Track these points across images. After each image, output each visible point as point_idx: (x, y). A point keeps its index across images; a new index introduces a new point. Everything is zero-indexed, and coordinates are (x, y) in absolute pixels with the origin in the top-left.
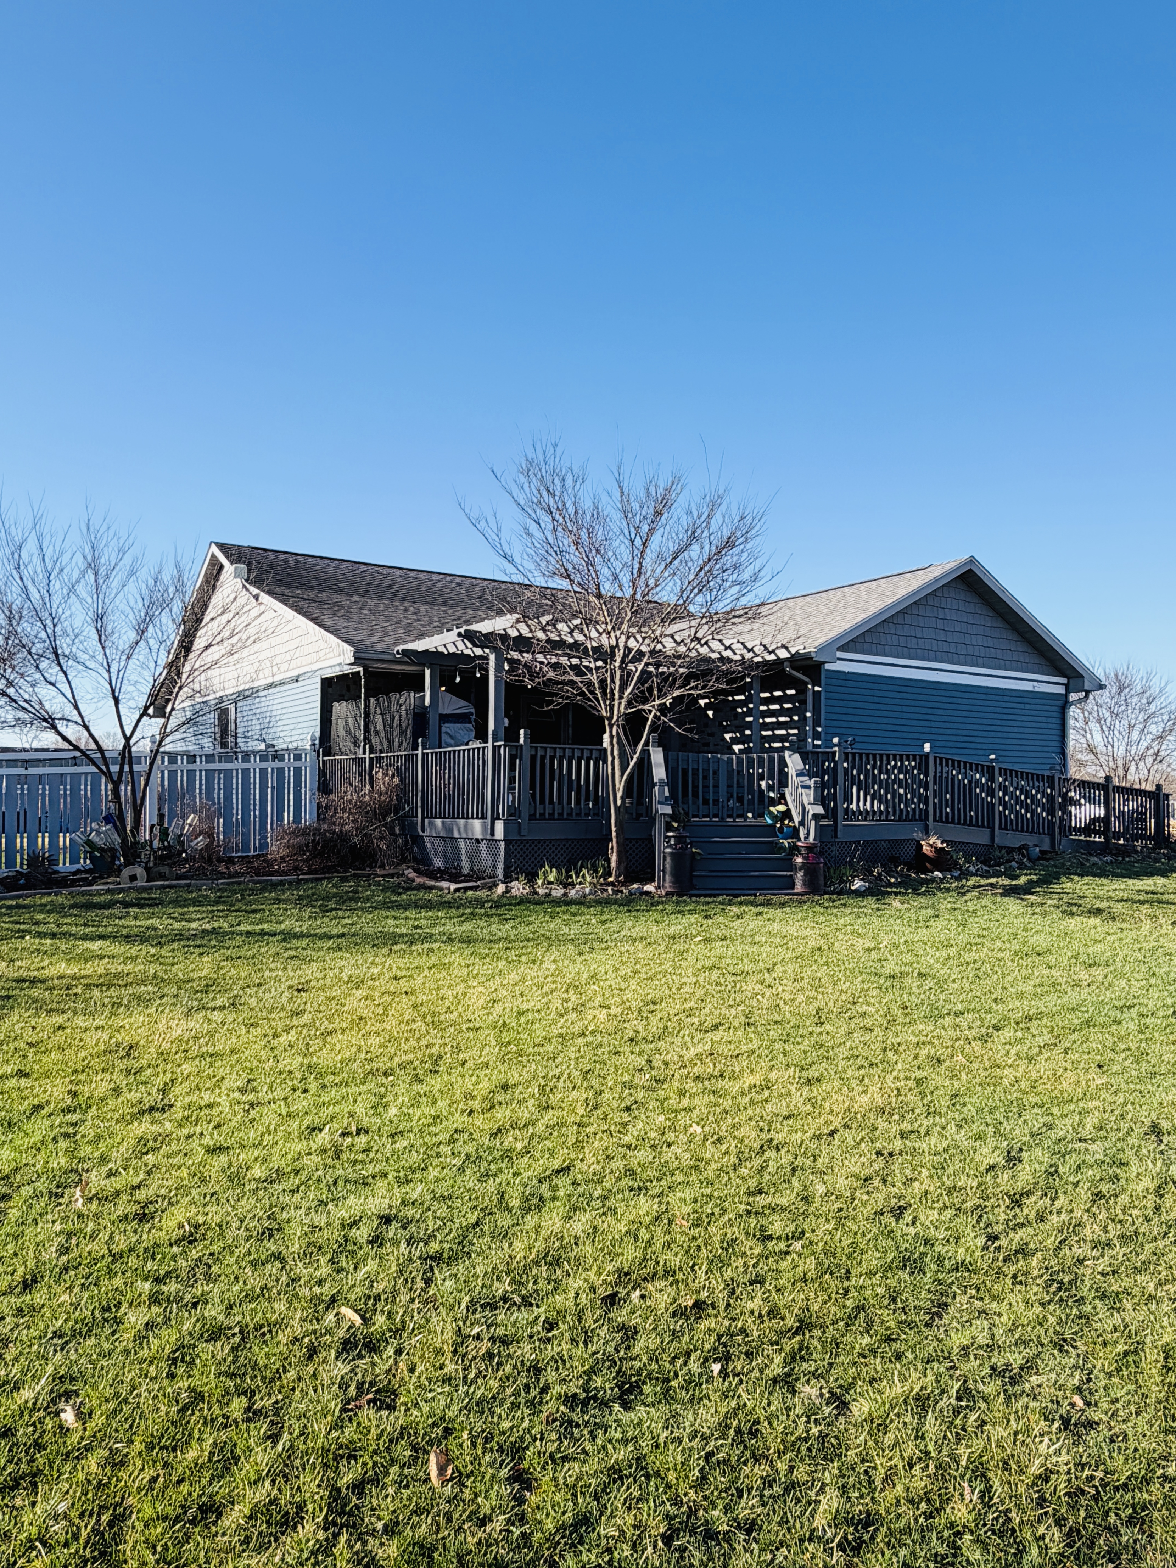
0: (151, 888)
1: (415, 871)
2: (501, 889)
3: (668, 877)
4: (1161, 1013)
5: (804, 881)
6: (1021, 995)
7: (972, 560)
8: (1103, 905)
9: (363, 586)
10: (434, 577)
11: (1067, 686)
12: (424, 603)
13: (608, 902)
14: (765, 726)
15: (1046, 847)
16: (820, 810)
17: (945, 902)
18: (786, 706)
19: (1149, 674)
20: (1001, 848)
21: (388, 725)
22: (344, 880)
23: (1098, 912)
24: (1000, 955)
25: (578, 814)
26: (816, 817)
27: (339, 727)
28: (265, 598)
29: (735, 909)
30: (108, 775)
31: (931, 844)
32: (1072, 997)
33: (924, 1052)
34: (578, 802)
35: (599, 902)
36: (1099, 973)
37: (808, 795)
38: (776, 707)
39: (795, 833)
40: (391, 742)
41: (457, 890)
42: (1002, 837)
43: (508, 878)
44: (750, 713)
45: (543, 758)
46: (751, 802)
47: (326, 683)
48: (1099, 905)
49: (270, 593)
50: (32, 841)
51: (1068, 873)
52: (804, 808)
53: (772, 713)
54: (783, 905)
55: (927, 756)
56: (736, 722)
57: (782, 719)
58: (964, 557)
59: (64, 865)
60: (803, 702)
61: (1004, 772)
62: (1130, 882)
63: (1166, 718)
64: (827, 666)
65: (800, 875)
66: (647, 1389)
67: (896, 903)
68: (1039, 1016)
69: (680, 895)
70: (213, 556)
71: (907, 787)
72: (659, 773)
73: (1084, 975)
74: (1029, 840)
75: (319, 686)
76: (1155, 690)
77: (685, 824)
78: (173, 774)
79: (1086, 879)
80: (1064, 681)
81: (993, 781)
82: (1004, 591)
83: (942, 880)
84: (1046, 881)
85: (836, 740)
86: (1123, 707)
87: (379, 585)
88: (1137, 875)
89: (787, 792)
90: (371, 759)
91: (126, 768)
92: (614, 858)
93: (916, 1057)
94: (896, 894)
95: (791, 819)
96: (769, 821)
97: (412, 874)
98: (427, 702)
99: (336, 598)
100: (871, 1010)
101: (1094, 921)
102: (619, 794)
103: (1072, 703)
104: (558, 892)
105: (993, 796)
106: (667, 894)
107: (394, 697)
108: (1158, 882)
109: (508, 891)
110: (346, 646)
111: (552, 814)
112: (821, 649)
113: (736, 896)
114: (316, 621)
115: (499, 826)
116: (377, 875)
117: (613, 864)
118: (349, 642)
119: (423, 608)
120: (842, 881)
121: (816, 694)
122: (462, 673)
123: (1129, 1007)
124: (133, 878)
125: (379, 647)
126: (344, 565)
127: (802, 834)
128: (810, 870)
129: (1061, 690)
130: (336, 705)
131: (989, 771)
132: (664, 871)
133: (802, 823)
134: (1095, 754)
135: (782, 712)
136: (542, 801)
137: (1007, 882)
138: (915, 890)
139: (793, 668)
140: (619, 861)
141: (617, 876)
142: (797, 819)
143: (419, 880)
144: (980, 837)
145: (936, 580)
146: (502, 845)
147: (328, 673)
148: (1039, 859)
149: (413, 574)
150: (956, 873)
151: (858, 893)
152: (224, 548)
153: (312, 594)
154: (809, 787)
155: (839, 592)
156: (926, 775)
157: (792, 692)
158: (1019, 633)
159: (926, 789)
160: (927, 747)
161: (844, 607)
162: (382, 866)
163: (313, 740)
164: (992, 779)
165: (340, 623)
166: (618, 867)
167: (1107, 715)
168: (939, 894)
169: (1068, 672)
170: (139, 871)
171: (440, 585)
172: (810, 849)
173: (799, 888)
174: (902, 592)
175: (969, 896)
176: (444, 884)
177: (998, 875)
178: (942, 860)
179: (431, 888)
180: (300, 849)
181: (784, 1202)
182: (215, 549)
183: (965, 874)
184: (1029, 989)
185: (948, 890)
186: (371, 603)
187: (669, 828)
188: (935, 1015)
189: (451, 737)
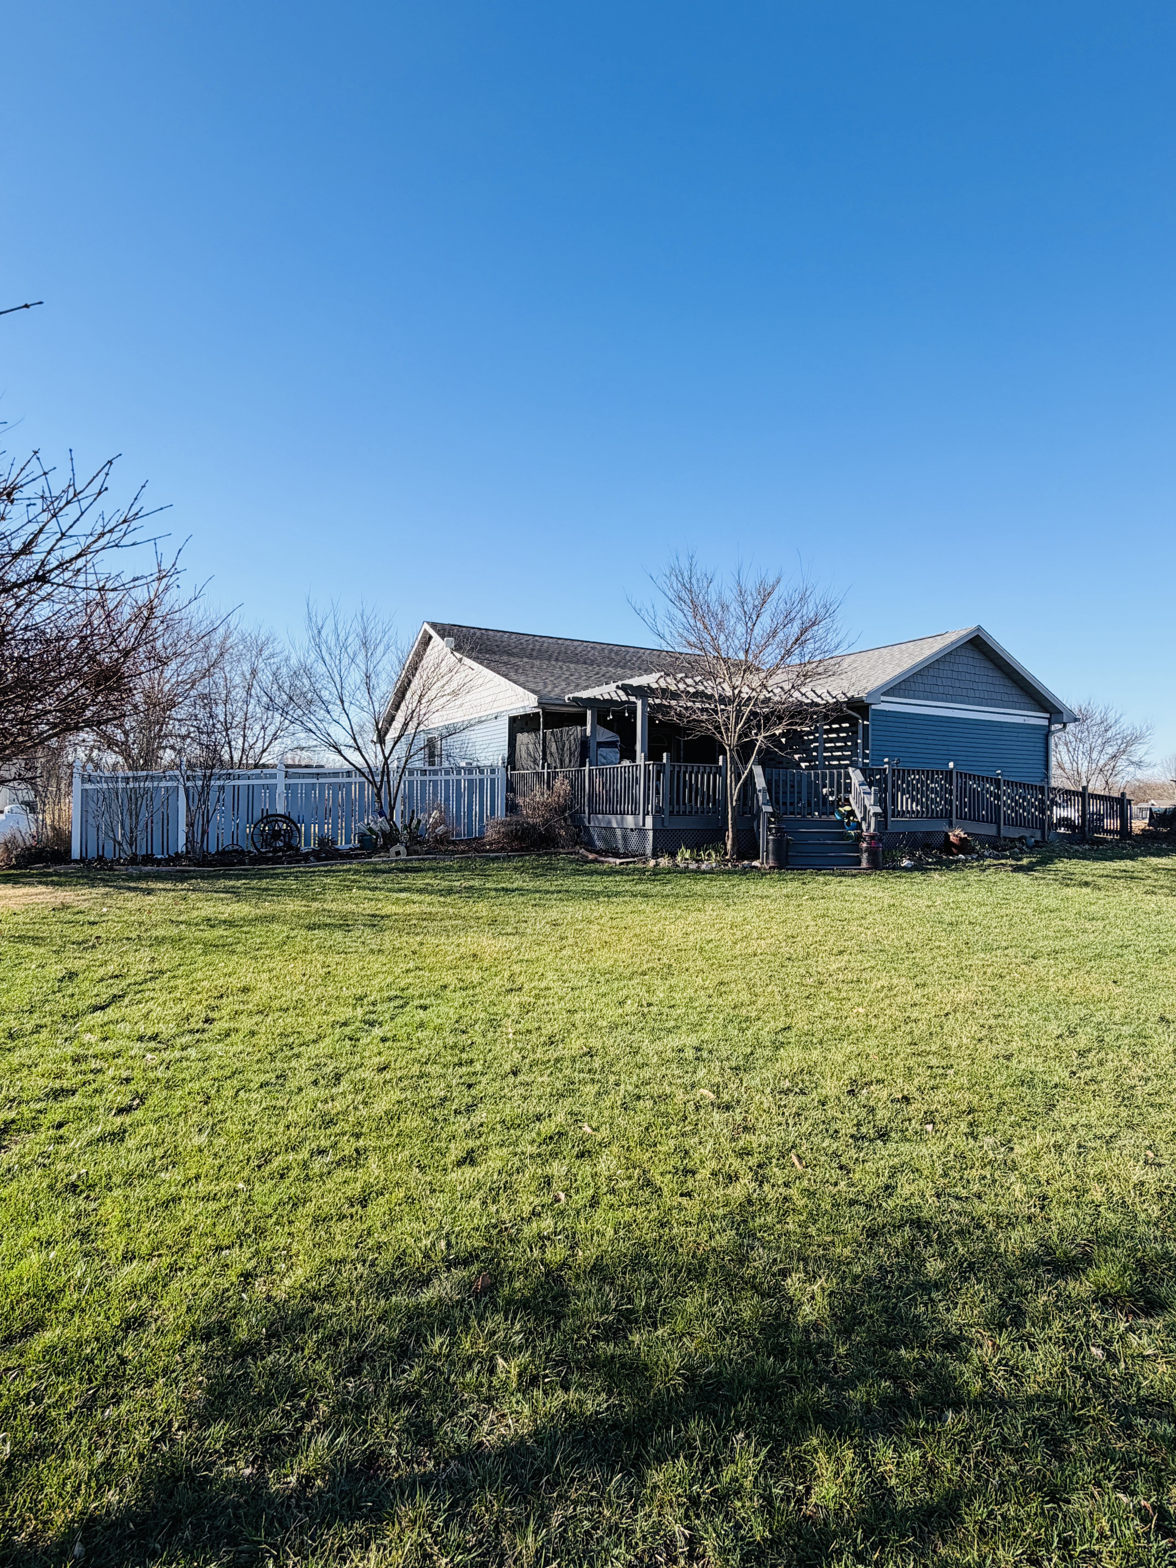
0: (411, 860)
1: (587, 850)
2: (652, 863)
3: (770, 856)
4: (1150, 951)
5: (868, 859)
6: (1046, 937)
7: (979, 628)
8: (1090, 879)
9: (529, 651)
10: (576, 643)
11: (1049, 719)
12: (571, 662)
13: (729, 872)
14: (827, 750)
15: (1039, 838)
16: (878, 810)
17: (972, 876)
18: (842, 735)
19: (1106, 709)
20: (1005, 838)
21: (561, 750)
22: (539, 855)
23: (1087, 884)
24: (1024, 911)
25: (702, 812)
26: (875, 814)
27: (521, 751)
28: (467, 661)
29: (821, 879)
30: (373, 783)
31: (956, 834)
32: (1084, 939)
33: (989, 971)
34: (702, 803)
35: (724, 872)
36: (1100, 924)
37: (869, 800)
38: (834, 735)
39: (859, 826)
40: (562, 761)
41: (621, 864)
42: (1006, 831)
43: (655, 855)
44: (816, 740)
45: (679, 772)
46: (817, 804)
47: (513, 720)
48: (1085, 879)
49: (469, 657)
50: (321, 828)
51: (1060, 857)
52: (865, 807)
53: (831, 740)
54: (854, 876)
55: (951, 771)
56: (804, 747)
57: (838, 744)
58: (973, 626)
59: (342, 845)
60: (855, 732)
61: (1008, 783)
62: (1107, 863)
63: (1119, 742)
64: (873, 707)
65: (865, 855)
66: (893, 1134)
67: (936, 875)
68: (1063, 950)
69: (780, 868)
70: (425, 631)
71: (937, 793)
72: (760, 782)
73: (1088, 925)
74: (1026, 833)
75: (507, 722)
76: (1111, 721)
77: (779, 820)
78: (411, 783)
79: (1074, 861)
80: (1048, 715)
81: (999, 789)
82: (1003, 650)
83: (966, 860)
84: (1045, 861)
85: (886, 760)
86: (1086, 734)
87: (540, 650)
88: (1111, 859)
89: (851, 797)
90: (549, 773)
91: (385, 779)
92: (729, 843)
93: (985, 973)
94: (935, 870)
95: (855, 816)
96: (838, 818)
97: (586, 853)
98: (588, 733)
99: (513, 660)
100: (943, 944)
101: (1085, 890)
102: (735, 798)
103: (1054, 732)
104: (693, 866)
105: (999, 800)
106: (770, 868)
107: (565, 729)
108: (1128, 864)
109: (657, 864)
110: (531, 695)
111: (684, 812)
112: (869, 694)
113: (820, 870)
114: (505, 676)
115: (649, 820)
116: (561, 853)
117: (729, 847)
118: (533, 692)
119: (572, 666)
120: (894, 861)
121: (866, 727)
122: (614, 713)
123: (1127, 947)
124: (398, 853)
125: (552, 695)
126: (513, 636)
127: (864, 826)
128: (873, 853)
129: (1045, 723)
130: (519, 736)
131: (997, 783)
132: (767, 851)
133: (864, 819)
134: (1064, 769)
135: (838, 739)
136: (678, 803)
137: (1013, 862)
138: (947, 867)
139: (848, 708)
140: (733, 845)
141: (732, 856)
142: (859, 816)
143: (591, 857)
144: (989, 830)
145: (953, 643)
146: (651, 833)
147: (514, 713)
148: (1034, 847)
149: (560, 642)
150: (975, 856)
151: (906, 869)
152: (434, 625)
153: (497, 657)
154: (870, 794)
155: (876, 652)
156: (951, 785)
157: (847, 725)
158: (1014, 681)
159: (951, 795)
160: (951, 765)
161: (883, 663)
162: (563, 847)
163: (503, 759)
164: (999, 788)
165: (522, 679)
166: (732, 849)
167: (1073, 739)
168: (966, 870)
169: (1051, 710)
170: (402, 849)
171: (579, 649)
172: (872, 837)
173: (864, 864)
174: (927, 653)
175: (988, 872)
176: (611, 860)
177: (1007, 858)
178: (964, 846)
179: (603, 862)
180: (506, 835)
181: (933, 1049)
182: (427, 627)
183: (981, 857)
184: (1051, 934)
185: (972, 867)
186: (537, 662)
187: (770, 822)
188: (988, 948)
189: (605, 758)
